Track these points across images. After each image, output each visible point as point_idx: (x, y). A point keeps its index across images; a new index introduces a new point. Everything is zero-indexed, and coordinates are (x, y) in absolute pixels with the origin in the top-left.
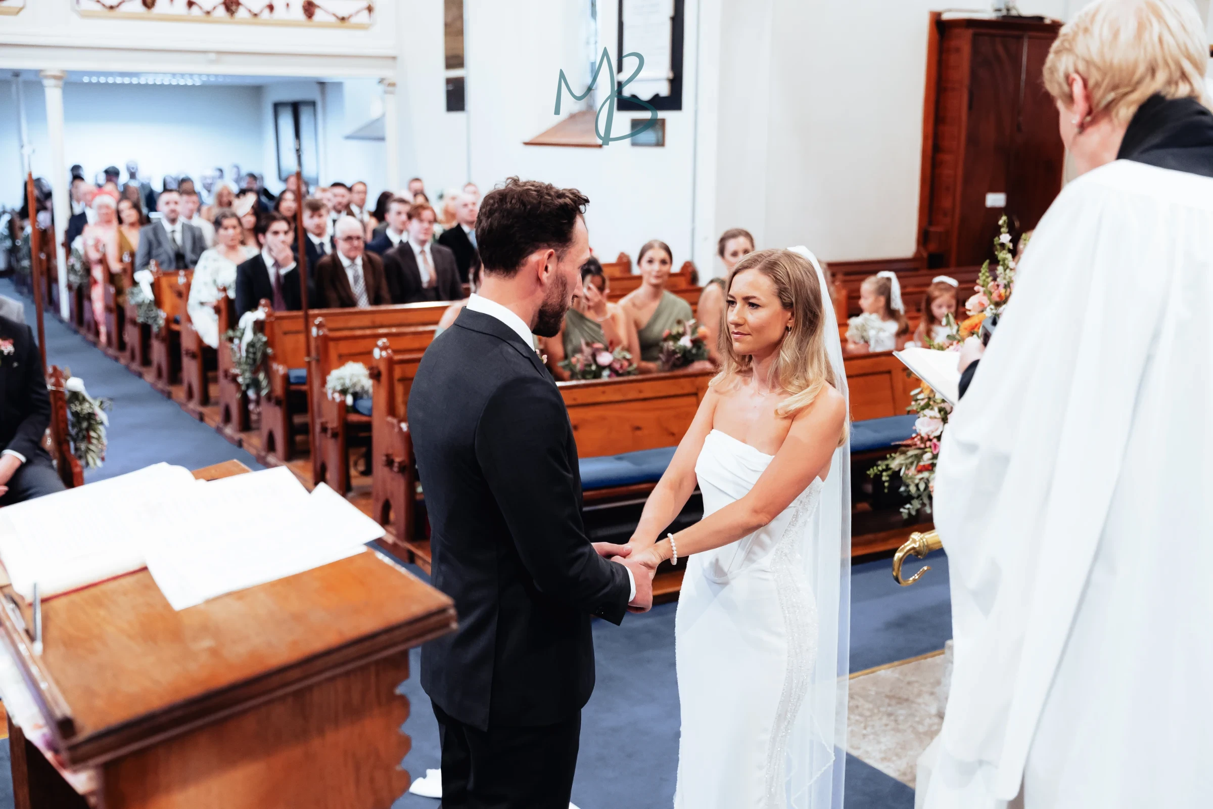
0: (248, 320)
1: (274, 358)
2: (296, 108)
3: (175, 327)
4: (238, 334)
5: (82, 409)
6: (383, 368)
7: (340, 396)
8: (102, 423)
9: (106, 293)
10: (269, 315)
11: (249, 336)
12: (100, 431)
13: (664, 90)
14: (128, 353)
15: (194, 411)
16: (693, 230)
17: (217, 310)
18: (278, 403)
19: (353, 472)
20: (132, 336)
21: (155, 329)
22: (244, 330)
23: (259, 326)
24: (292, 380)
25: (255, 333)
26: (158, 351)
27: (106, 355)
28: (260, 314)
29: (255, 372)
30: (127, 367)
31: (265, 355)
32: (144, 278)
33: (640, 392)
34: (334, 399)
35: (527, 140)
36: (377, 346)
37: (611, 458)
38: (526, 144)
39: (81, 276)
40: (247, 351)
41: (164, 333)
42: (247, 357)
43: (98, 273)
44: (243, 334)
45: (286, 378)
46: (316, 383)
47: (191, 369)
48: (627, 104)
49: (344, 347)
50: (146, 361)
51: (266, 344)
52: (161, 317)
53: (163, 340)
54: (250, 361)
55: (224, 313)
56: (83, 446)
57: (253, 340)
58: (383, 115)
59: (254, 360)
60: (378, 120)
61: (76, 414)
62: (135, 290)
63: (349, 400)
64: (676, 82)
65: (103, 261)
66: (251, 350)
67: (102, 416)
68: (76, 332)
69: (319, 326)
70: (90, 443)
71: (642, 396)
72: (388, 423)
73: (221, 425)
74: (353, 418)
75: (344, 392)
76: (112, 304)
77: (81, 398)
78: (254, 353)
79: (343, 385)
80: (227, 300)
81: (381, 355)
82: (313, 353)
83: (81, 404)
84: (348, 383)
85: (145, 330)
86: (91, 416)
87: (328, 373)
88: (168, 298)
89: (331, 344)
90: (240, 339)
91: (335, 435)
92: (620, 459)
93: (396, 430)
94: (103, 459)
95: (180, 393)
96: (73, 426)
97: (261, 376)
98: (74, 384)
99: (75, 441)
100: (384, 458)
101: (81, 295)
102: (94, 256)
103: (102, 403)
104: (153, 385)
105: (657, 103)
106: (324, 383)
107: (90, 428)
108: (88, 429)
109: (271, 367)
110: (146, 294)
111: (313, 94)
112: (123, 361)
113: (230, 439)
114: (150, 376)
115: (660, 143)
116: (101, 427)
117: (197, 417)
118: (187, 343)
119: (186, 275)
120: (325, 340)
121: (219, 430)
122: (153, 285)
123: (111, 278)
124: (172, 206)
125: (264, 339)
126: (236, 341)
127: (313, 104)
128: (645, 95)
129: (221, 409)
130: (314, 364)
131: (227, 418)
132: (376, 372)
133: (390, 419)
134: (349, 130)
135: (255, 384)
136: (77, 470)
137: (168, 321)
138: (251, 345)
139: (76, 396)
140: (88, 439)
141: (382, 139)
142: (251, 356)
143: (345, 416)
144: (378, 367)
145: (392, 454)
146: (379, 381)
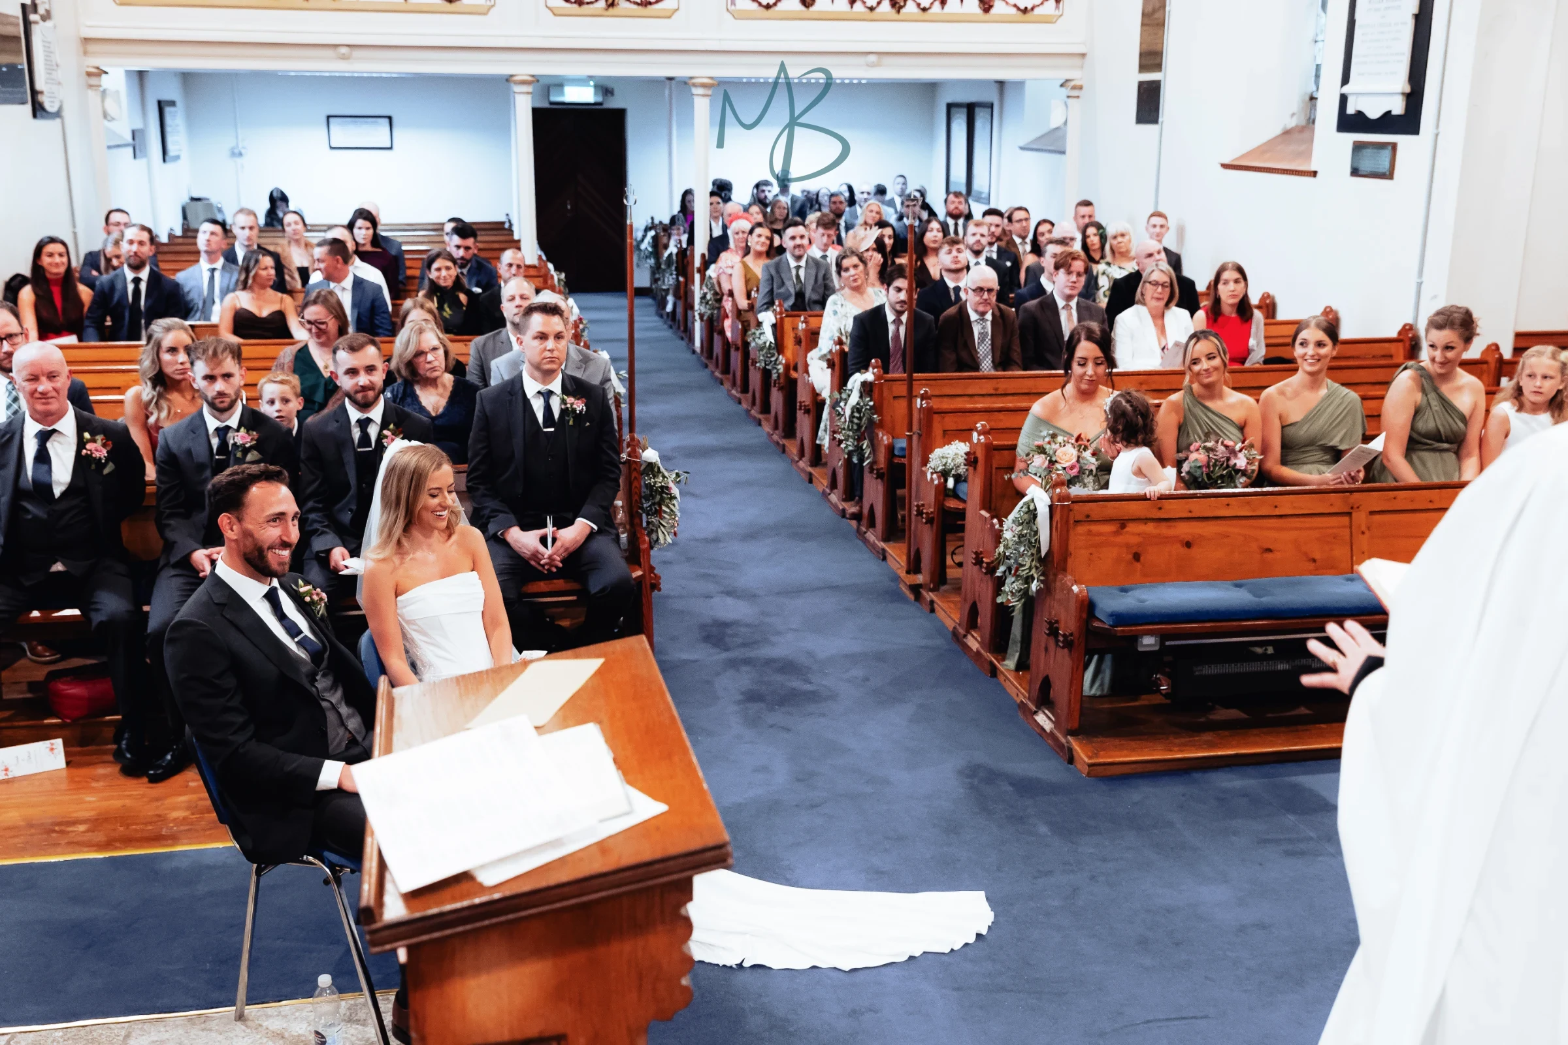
0: (856, 380)
1: (881, 425)
2: (971, 110)
3: (794, 375)
4: (844, 396)
5: (655, 483)
6: (980, 454)
7: (939, 478)
8: (675, 498)
9: (733, 327)
10: (878, 377)
11: (854, 399)
12: (674, 505)
13: (1398, 107)
14: (750, 395)
15: (803, 470)
16: (1420, 285)
17: (831, 364)
18: (880, 476)
19: (949, 561)
20: (755, 379)
21: (774, 376)
22: (851, 390)
23: (866, 388)
24: (896, 452)
25: (861, 397)
26: (777, 399)
27: (730, 395)
28: (869, 376)
29: (860, 439)
30: (748, 411)
31: (871, 421)
32: (767, 318)
33: (1276, 507)
34: (932, 479)
35: (1226, 161)
36: (976, 429)
37: (1228, 584)
38: (1225, 166)
39: (713, 308)
40: (852, 416)
41: (782, 380)
42: (851, 421)
43: (728, 305)
44: (849, 396)
45: (890, 448)
46: (916, 461)
47: (803, 422)
48: (1350, 122)
49: (951, 422)
50: (766, 408)
51: (875, 409)
52: (780, 363)
53: (780, 389)
54: (855, 427)
55: (837, 367)
56: (654, 520)
57: (858, 404)
58: (1065, 123)
59: (859, 426)
60: (1058, 128)
61: (649, 486)
62: (758, 333)
63: (951, 483)
64: (1414, 98)
65: (731, 294)
66: (856, 415)
67: (675, 491)
68: (706, 366)
69: (923, 398)
70: (662, 518)
71: (1277, 512)
72: (981, 517)
73: (828, 491)
74: (952, 504)
75: (945, 474)
76: (739, 343)
77: (656, 470)
78: (860, 419)
79: (945, 465)
80: (842, 353)
81: (979, 439)
82: (915, 427)
83: (654, 477)
84: (950, 464)
85: (766, 373)
86: (665, 489)
87: (931, 451)
88: (789, 342)
89: (936, 416)
90: (846, 401)
91: (930, 521)
92: (1237, 586)
93: (988, 526)
94: (675, 534)
95: (793, 448)
96: (647, 500)
97: (865, 444)
98: (650, 455)
99: (648, 515)
100: (974, 556)
101: (713, 326)
102: (726, 287)
103: (678, 475)
104: (770, 435)
105: (1387, 123)
106: (925, 461)
107: (662, 501)
108: (660, 504)
109: (878, 435)
110: (768, 336)
111: (992, 96)
112: (745, 406)
113: (835, 506)
114: (767, 428)
115: (1389, 175)
116: (675, 502)
117: (805, 478)
118: (803, 397)
119: (806, 322)
120: (929, 413)
121: (825, 495)
122: (774, 326)
123: (739, 313)
124: (798, 241)
125: (871, 403)
126: (842, 404)
127: (991, 106)
128: (1374, 113)
129: (829, 471)
130: (915, 438)
131: (833, 485)
132: (972, 457)
133: (983, 513)
134: (1026, 138)
135: (859, 449)
136: (644, 546)
137: (787, 367)
138: (857, 409)
139: (651, 467)
140: (659, 513)
141: (1063, 152)
142: (856, 421)
143: (944, 500)
144: (975, 453)
145: (981, 553)
146: (975, 469)
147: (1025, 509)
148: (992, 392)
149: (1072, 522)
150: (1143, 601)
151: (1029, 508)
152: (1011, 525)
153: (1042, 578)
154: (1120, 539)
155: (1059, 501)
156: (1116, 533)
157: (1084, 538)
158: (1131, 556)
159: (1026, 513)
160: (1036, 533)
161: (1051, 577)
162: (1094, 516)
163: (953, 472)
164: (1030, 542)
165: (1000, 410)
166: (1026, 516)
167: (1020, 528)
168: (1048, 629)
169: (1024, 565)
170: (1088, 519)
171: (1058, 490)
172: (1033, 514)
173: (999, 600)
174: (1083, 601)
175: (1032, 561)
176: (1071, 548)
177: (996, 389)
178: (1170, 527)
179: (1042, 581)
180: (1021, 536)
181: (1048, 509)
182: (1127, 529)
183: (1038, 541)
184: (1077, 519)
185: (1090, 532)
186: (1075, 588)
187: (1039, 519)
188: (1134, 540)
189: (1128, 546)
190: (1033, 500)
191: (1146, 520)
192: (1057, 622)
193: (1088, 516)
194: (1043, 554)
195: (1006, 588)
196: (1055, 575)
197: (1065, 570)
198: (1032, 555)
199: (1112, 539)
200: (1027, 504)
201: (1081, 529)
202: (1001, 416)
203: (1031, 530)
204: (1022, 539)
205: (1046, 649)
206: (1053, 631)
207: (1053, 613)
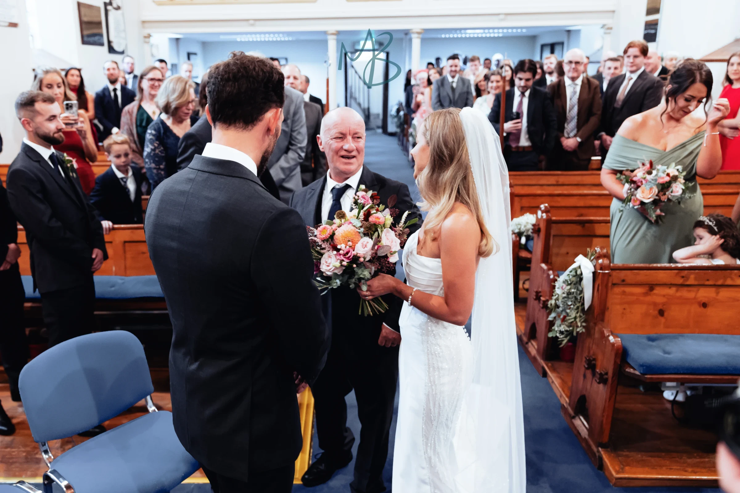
2: (553, 46)
6: (542, 226)
7: (516, 236)
36: (540, 208)
49: (525, 201)
63: (523, 240)
72: (542, 268)
75: (519, 234)
79: (520, 229)
81: (542, 216)
84: (523, 229)
89: (516, 198)
93: (545, 275)
100: (535, 294)
111: (564, 38)
127: (563, 43)
132: (537, 227)
133: (544, 266)
143: (519, 251)
144: (539, 225)
145: (540, 292)
146: (538, 235)
147: (573, 273)
148: (555, 183)
149: (610, 284)
150: (669, 353)
151: (576, 272)
152: (562, 284)
153: (584, 324)
154: (648, 299)
155: (601, 269)
156: (646, 294)
157: (619, 296)
158: (656, 312)
159: (574, 276)
160: (582, 292)
161: (592, 324)
162: (628, 281)
163: (525, 234)
164: (576, 298)
165: (559, 195)
166: (574, 279)
167: (569, 287)
168: (588, 364)
169: (570, 316)
170: (623, 283)
171: (600, 261)
172: (579, 278)
173: (550, 335)
174: (618, 349)
175: (577, 313)
176: (609, 304)
177: (557, 182)
178: (689, 291)
179: (584, 327)
180: (569, 293)
181: (591, 275)
182: (655, 292)
183: (583, 299)
184: (614, 282)
185: (624, 293)
186: (611, 338)
187: (584, 282)
188: (660, 300)
189: (655, 304)
190: (580, 267)
191: (671, 285)
192: (594, 360)
193: (623, 281)
194: (586, 306)
195: (556, 328)
196: (595, 324)
197: (603, 320)
198: (578, 308)
199: (642, 298)
200: (576, 270)
201: (617, 290)
202: (559, 199)
203: (578, 290)
204: (570, 296)
205: (585, 376)
206: (591, 365)
207: (592, 352)
